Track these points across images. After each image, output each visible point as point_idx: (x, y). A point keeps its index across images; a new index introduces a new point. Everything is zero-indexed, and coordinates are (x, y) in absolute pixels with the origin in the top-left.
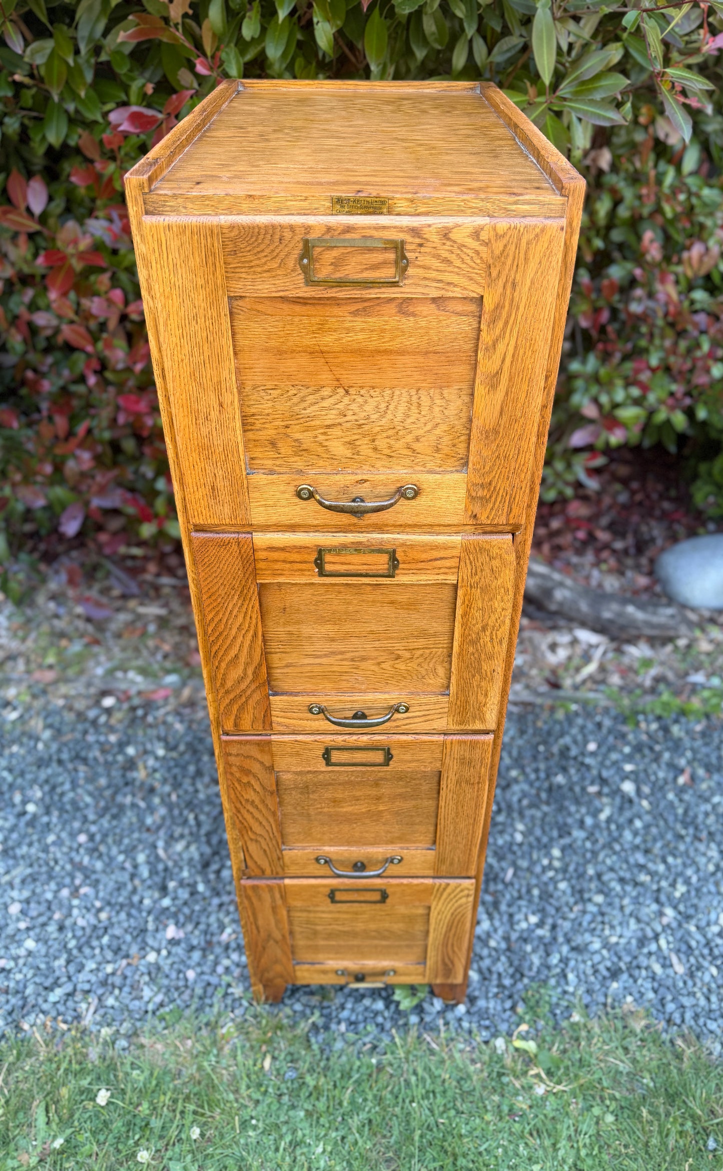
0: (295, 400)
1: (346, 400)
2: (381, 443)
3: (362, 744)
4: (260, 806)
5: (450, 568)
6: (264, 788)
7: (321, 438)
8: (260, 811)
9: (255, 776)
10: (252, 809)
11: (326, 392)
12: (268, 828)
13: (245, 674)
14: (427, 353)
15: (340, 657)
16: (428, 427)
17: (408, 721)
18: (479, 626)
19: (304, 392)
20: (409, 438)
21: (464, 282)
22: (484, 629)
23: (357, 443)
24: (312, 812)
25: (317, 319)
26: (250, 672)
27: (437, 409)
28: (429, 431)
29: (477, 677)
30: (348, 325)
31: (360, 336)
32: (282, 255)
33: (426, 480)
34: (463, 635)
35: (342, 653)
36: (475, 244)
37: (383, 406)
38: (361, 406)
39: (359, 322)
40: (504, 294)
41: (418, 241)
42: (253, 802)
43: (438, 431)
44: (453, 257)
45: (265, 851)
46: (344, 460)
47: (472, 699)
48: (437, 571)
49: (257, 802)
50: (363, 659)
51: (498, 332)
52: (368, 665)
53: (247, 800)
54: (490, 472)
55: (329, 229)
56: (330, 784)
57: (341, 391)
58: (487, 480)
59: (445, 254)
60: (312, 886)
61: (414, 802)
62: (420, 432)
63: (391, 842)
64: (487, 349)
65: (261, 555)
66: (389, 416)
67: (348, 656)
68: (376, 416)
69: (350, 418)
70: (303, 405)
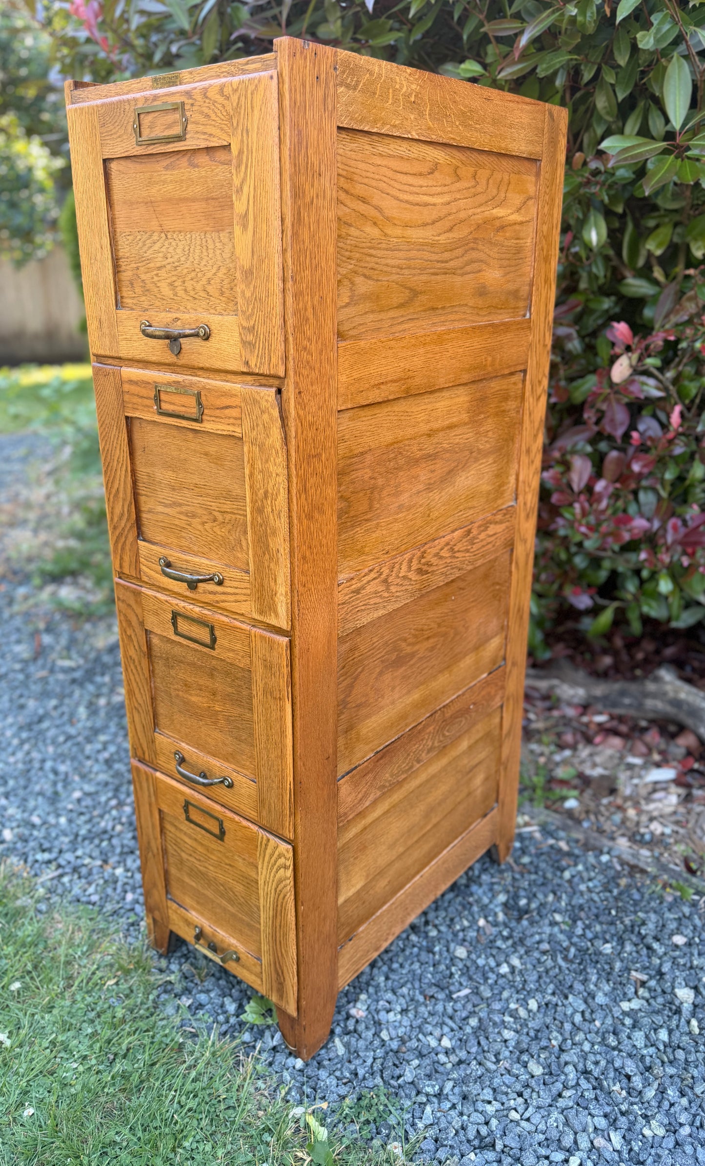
0: (141, 244)
1: (166, 243)
2: (189, 285)
3: (195, 616)
4: (138, 668)
5: (236, 419)
6: (140, 648)
7: (156, 279)
8: (139, 675)
9: (134, 631)
10: (134, 670)
11: (155, 237)
13: (123, 511)
14: (207, 199)
15: (178, 509)
16: (214, 271)
17: (223, 597)
18: (262, 491)
19: (145, 237)
20: (204, 281)
21: (217, 132)
22: (266, 497)
23: (175, 284)
24: (172, 692)
25: (147, 175)
26: (126, 509)
27: (218, 252)
28: (215, 274)
29: (267, 556)
30: (163, 178)
31: (170, 187)
32: (125, 124)
33: (214, 321)
34: (252, 501)
35: (180, 505)
36: (221, 99)
37: (187, 249)
38: (175, 249)
39: (168, 175)
40: (242, 141)
41: (191, 101)
43: (220, 274)
44: (211, 113)
45: (144, 727)
46: (170, 301)
47: (266, 582)
48: (227, 421)
50: (194, 516)
51: (242, 174)
52: (196, 522)
53: (130, 657)
54: (252, 315)
55: (146, 99)
56: (181, 662)
57: (163, 235)
58: (252, 323)
59: (206, 110)
60: (173, 788)
61: (239, 710)
62: (210, 275)
63: (226, 757)
64: (237, 191)
65: (126, 387)
66: (191, 259)
67: (184, 509)
68: (183, 259)
69: (170, 260)
70: (145, 248)
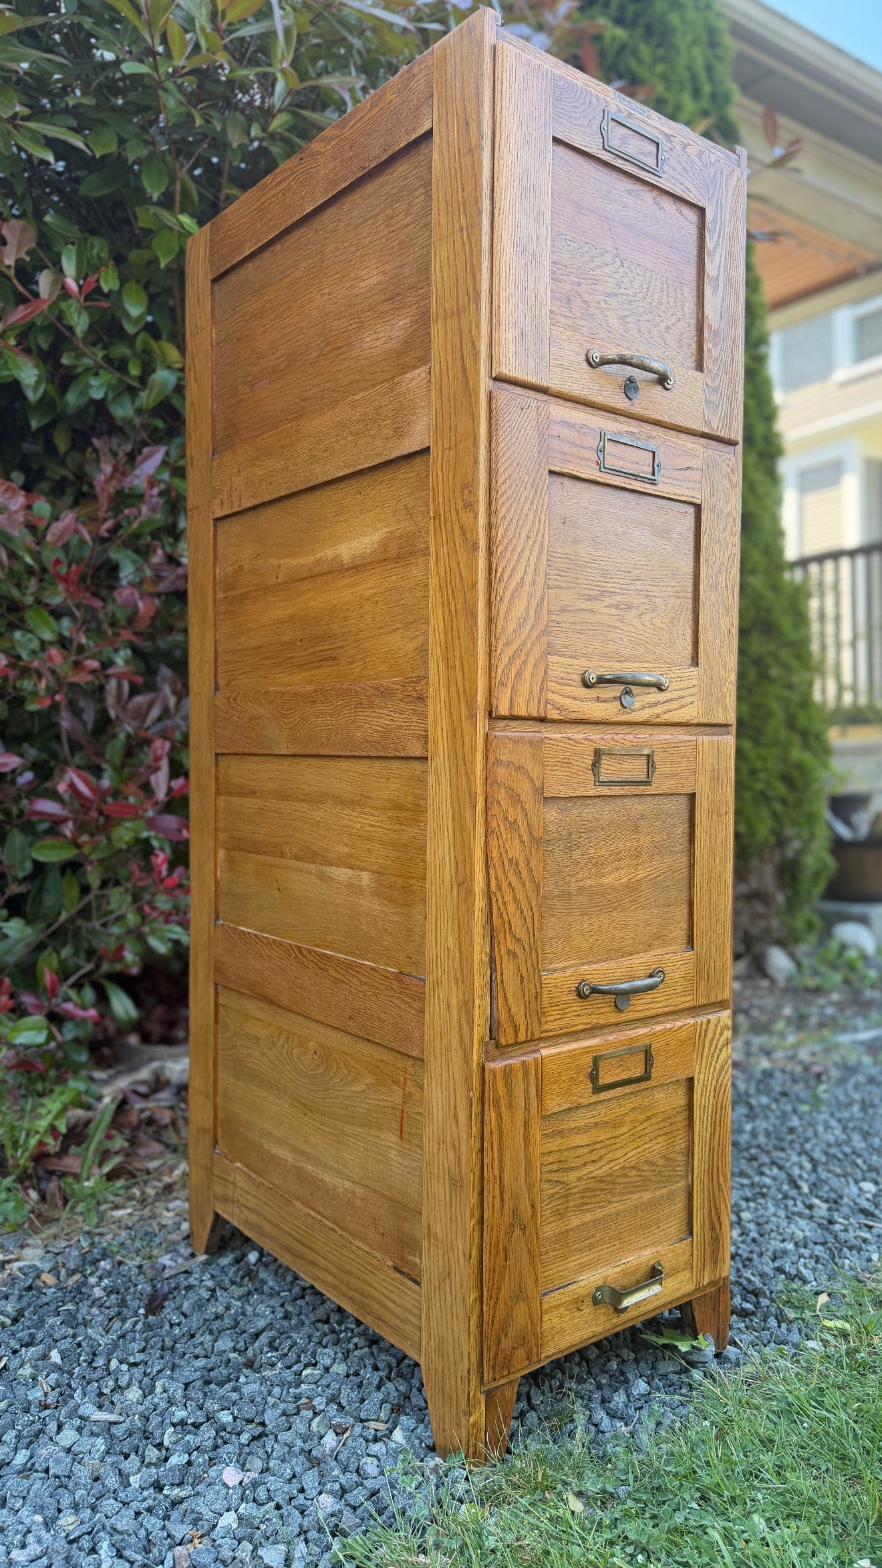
0: (587, 258)
1: (621, 270)
2: (644, 326)
4: (524, 874)
5: (696, 482)
6: (531, 835)
7: (603, 305)
8: (523, 884)
9: (523, 808)
10: (515, 882)
11: (608, 258)
12: (529, 924)
13: (527, 613)
14: (672, 246)
15: (608, 601)
16: (674, 320)
19: (594, 252)
20: (662, 327)
21: (693, 189)
23: (628, 320)
24: (574, 887)
25: (604, 186)
26: (532, 611)
27: (679, 303)
28: (675, 324)
29: (718, 641)
30: (624, 199)
31: (632, 213)
32: (591, 116)
33: (677, 371)
36: (699, 164)
37: (645, 286)
38: (631, 282)
39: (632, 200)
40: (716, 211)
41: (669, 145)
42: (517, 865)
43: (679, 326)
44: (688, 168)
45: (522, 977)
46: (618, 336)
47: (715, 672)
48: (685, 484)
49: (522, 864)
51: (715, 240)
53: (510, 860)
54: (717, 375)
57: (619, 260)
58: (717, 383)
59: (684, 164)
62: (669, 323)
63: (649, 947)
64: (710, 253)
65: (556, 429)
66: (649, 299)
67: (616, 599)
68: (640, 295)
69: (622, 291)
70: (592, 265)
